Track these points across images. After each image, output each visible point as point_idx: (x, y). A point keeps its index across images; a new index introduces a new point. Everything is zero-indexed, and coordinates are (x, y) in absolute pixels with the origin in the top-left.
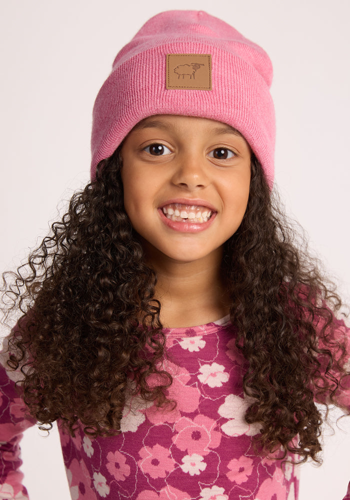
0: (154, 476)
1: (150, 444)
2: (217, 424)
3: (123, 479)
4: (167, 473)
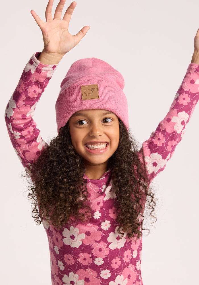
0: (84, 264)
4: (89, 264)
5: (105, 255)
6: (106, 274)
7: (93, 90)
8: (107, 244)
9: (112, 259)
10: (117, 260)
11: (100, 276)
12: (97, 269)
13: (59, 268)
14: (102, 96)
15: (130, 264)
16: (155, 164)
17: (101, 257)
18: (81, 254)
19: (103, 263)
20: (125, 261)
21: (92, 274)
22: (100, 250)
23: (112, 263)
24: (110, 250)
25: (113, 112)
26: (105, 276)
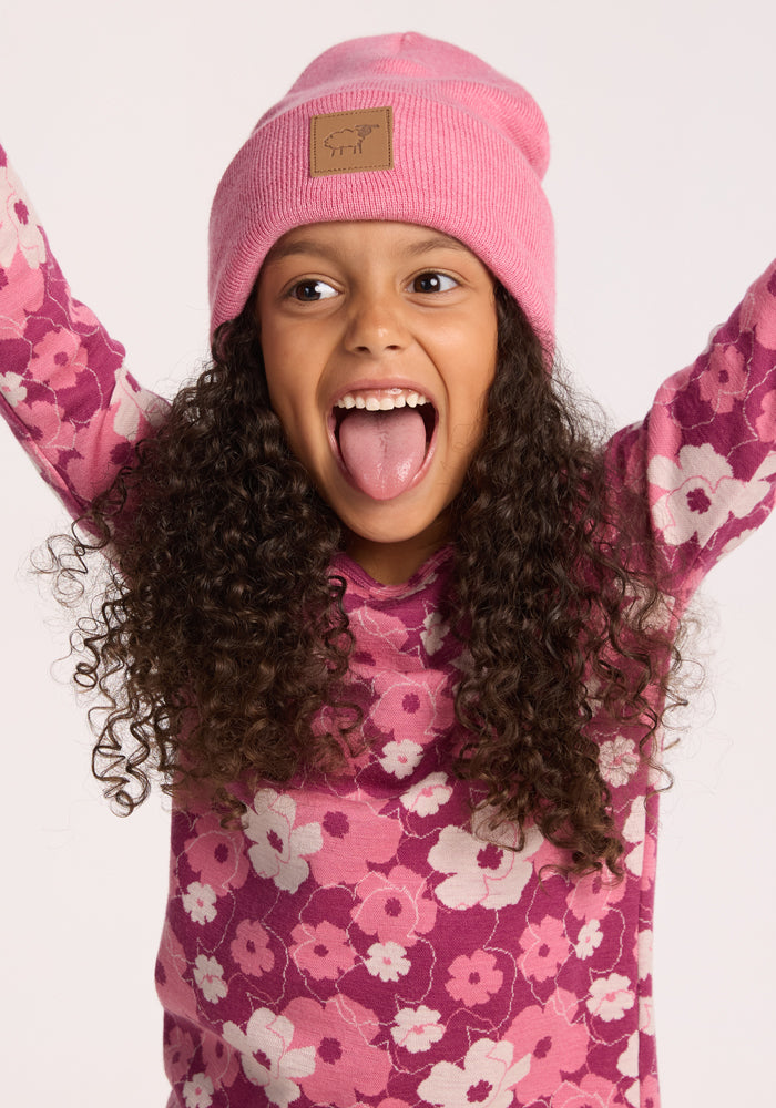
0: (317, 975)
1: (313, 920)
2: (428, 884)
3: (258, 974)
4: (341, 972)
5: (416, 933)
6: (419, 1030)
7: (365, 131)
8: (424, 882)
9: (453, 957)
10: (483, 961)
11: (391, 1038)
12: (381, 999)
13: (200, 993)
14: (410, 160)
15: (558, 990)
16: (698, 501)
17: (399, 942)
18: (303, 927)
19: (405, 971)
20: (525, 974)
21: (354, 1022)
22: (393, 907)
23: (452, 977)
24: (438, 911)
25: (461, 236)
26: (413, 1037)
